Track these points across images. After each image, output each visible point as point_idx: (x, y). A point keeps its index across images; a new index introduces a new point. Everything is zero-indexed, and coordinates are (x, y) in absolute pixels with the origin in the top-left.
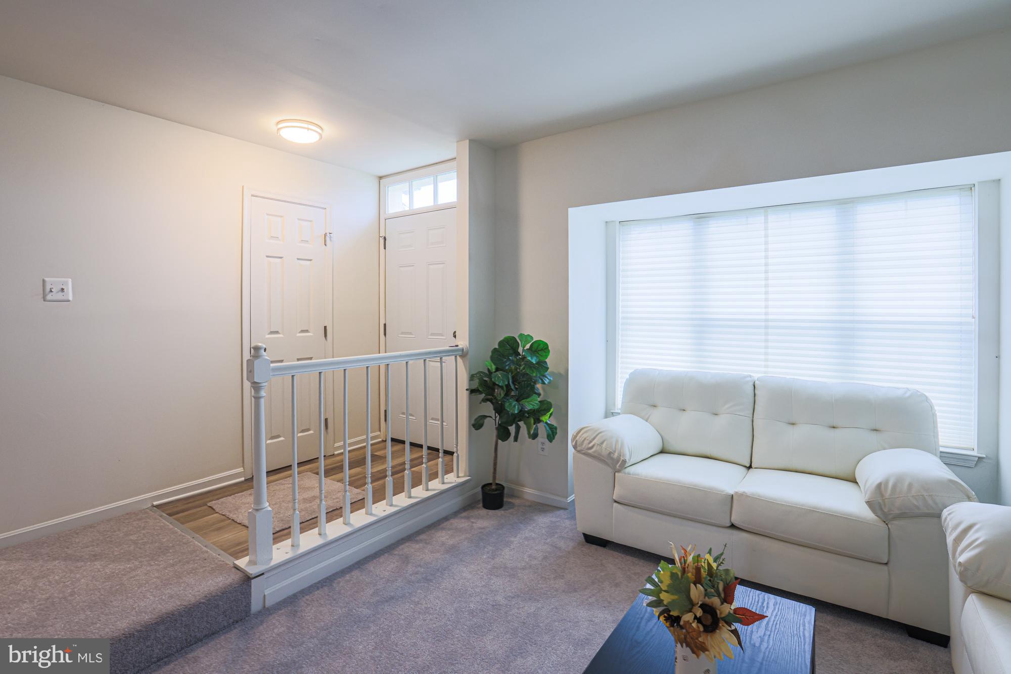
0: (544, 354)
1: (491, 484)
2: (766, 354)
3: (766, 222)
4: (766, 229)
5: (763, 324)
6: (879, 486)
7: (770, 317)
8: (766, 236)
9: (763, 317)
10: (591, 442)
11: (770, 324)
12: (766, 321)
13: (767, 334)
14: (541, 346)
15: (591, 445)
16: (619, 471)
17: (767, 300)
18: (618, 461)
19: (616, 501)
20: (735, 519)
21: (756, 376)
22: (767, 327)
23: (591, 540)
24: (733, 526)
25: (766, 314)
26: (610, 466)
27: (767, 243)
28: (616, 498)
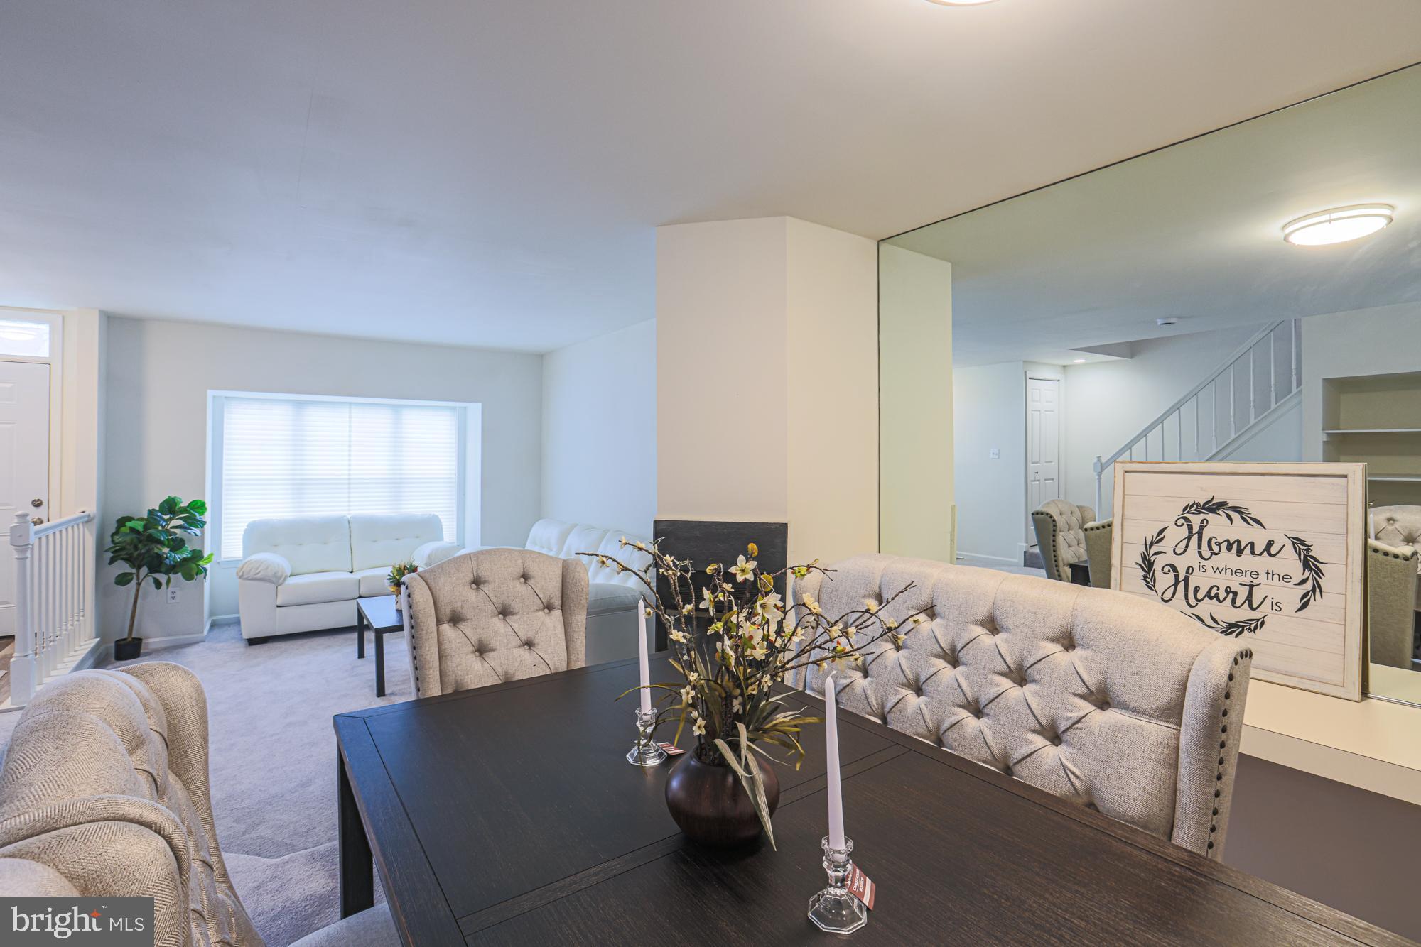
0: (201, 511)
1: (126, 639)
2: (349, 502)
3: (350, 413)
4: (350, 417)
5: (347, 481)
6: (429, 556)
7: (352, 477)
9: (347, 477)
10: (258, 569)
11: (352, 481)
12: (349, 479)
13: (349, 488)
14: (199, 504)
15: (258, 571)
16: (280, 585)
17: (349, 465)
18: (281, 577)
19: (278, 606)
20: (362, 593)
21: (349, 516)
22: (349, 484)
23: (253, 642)
24: (360, 597)
25: (349, 474)
26: (273, 583)
27: (350, 427)
28: (278, 603)
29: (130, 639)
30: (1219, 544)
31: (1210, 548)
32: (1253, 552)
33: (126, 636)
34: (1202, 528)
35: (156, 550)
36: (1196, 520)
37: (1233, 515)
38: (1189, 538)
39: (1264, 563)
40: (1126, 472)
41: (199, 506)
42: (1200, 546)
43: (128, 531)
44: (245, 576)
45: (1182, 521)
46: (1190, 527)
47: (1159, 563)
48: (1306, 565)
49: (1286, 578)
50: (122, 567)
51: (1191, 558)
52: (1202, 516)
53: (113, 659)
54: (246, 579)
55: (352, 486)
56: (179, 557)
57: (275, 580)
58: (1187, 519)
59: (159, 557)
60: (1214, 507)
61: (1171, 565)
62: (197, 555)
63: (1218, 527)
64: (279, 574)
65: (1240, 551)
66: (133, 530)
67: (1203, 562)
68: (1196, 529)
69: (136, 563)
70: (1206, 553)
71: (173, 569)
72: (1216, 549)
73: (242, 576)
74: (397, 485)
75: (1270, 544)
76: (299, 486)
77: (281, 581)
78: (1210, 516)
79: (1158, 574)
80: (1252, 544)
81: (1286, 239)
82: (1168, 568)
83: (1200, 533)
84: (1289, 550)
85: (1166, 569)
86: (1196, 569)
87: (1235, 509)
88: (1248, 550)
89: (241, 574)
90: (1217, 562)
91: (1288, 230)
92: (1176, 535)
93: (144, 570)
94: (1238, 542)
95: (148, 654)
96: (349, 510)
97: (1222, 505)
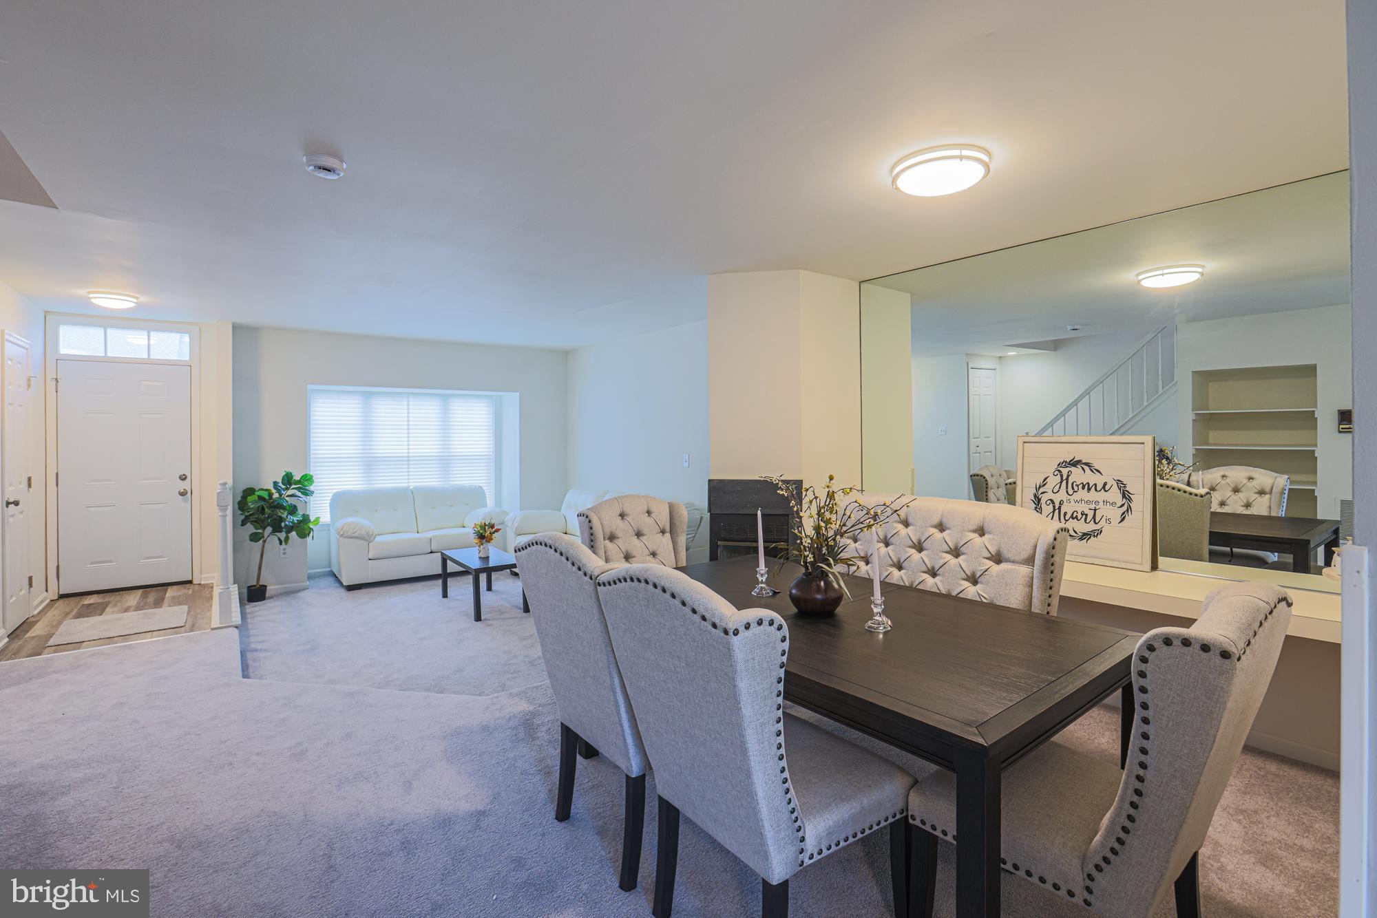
0: (310, 483)
1: (255, 586)
2: (409, 475)
3: (408, 401)
4: (408, 405)
5: (407, 459)
7: (411, 455)
8: (408, 409)
9: (406, 455)
10: (355, 529)
12: (408, 457)
13: (408, 464)
14: (308, 477)
16: (371, 542)
17: (408, 445)
18: (371, 536)
19: (369, 559)
21: (412, 487)
22: (409, 460)
23: (350, 588)
24: (431, 552)
25: (408, 453)
26: (367, 540)
27: (408, 413)
28: (370, 557)
29: (258, 586)
30: (1078, 486)
31: (1073, 488)
32: (1096, 490)
33: (255, 584)
34: (1068, 476)
35: (280, 514)
36: (1065, 471)
37: (1086, 468)
38: (1061, 482)
39: (1102, 496)
40: (1025, 442)
41: (307, 479)
42: (1067, 488)
43: (257, 499)
44: (345, 535)
45: (1057, 472)
46: (1062, 476)
47: (1044, 498)
48: (1124, 496)
49: (1113, 504)
50: (250, 528)
51: (1062, 495)
52: (1068, 469)
53: (247, 602)
54: (345, 537)
55: (411, 462)
56: (295, 519)
57: (367, 538)
58: (1059, 471)
59: (281, 519)
60: (1075, 463)
61: (1051, 500)
62: (306, 519)
63: (1077, 475)
64: (371, 533)
65: (1089, 489)
66: (261, 498)
67: (1069, 497)
68: (1064, 477)
69: (260, 523)
70: (1071, 491)
71: (290, 529)
72: (1076, 488)
73: (343, 534)
74: (446, 462)
75: (1105, 484)
76: (370, 463)
77: (372, 539)
78: (1073, 469)
79: (1044, 506)
80: (1096, 485)
81: (1139, 282)
82: (1049, 501)
83: (1067, 479)
84: (1115, 487)
85: (1048, 503)
86: (1065, 501)
87: (1087, 464)
88: (1093, 488)
89: (342, 533)
90: (1076, 496)
91: (1140, 277)
92: (1054, 481)
93: (269, 529)
94: (1088, 483)
95: (271, 598)
96: (409, 483)
97: (1079, 462)
